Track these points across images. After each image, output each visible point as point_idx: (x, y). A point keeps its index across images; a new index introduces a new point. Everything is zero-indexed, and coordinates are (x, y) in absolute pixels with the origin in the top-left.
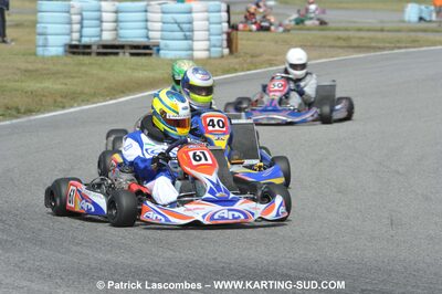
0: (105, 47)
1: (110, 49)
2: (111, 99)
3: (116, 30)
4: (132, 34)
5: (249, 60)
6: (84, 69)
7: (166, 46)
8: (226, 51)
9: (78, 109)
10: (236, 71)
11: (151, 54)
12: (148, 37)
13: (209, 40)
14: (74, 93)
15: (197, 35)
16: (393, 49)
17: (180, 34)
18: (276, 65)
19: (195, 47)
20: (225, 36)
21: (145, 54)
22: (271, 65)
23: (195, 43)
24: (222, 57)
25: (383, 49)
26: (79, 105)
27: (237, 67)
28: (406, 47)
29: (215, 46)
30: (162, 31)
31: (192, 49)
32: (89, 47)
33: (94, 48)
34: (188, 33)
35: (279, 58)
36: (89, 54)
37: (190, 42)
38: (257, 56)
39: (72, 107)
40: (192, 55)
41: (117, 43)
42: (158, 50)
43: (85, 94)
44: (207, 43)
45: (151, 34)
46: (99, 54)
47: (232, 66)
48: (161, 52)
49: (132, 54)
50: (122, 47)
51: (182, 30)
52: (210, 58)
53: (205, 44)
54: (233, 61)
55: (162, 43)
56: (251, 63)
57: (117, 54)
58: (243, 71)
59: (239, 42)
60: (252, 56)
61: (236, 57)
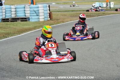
0: (13, 19)
1: (14, 20)
2: (19, 34)
3: (16, 14)
4: (21, 15)
5: (56, 21)
6: (8, 26)
7: (32, 18)
8: (49, 19)
9: (11, 38)
10: (53, 24)
11: (27, 21)
12: (25, 16)
13: (44, 16)
14: (8, 33)
15: (40, 14)
16: (98, 16)
17: (35, 14)
18: (65, 22)
19: (40, 18)
20: (48, 14)
21: (25, 21)
22: (63, 22)
23: (40, 17)
24: (48, 20)
25: (95, 16)
26: (11, 37)
27: (53, 23)
28: (101, 15)
29: (46, 17)
30: (30, 13)
31: (39, 19)
32: (8, 19)
33: (10, 19)
34: (38, 14)
35: (65, 20)
36: (8, 21)
37: (38, 16)
38: (58, 20)
39: (9, 37)
40: (39, 20)
41: (16, 18)
42: (29, 19)
43: (12, 33)
44: (43, 16)
45: (26, 15)
46: (11, 21)
47: (52, 23)
48: (30, 20)
49: (21, 21)
50: (18, 19)
51: (36, 13)
52: (44, 21)
53: (43, 17)
54: (52, 22)
55: (30, 17)
56: (57, 22)
57: (17, 21)
58: (55, 24)
59: (53, 16)
60: (57, 20)
61: (52, 20)
